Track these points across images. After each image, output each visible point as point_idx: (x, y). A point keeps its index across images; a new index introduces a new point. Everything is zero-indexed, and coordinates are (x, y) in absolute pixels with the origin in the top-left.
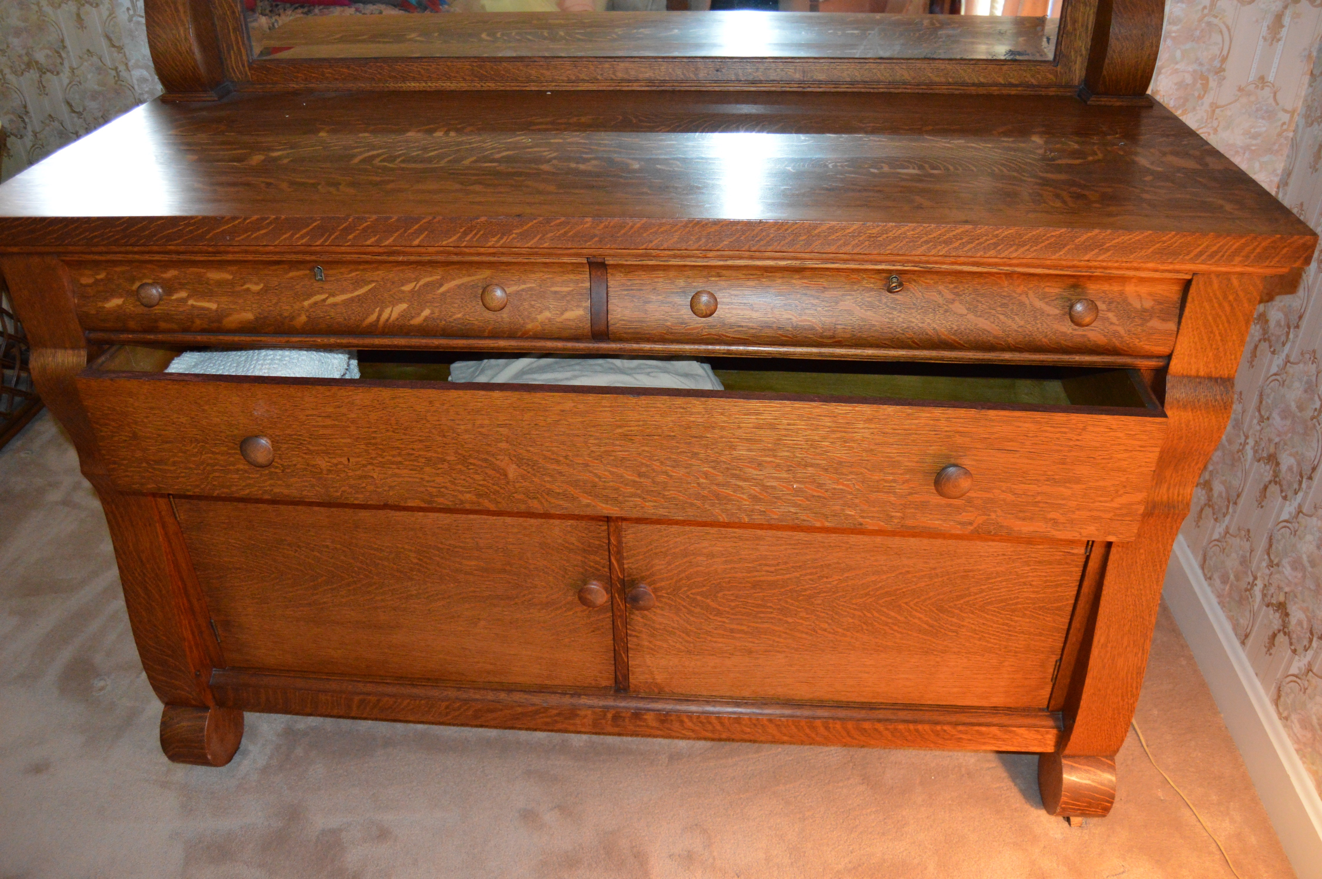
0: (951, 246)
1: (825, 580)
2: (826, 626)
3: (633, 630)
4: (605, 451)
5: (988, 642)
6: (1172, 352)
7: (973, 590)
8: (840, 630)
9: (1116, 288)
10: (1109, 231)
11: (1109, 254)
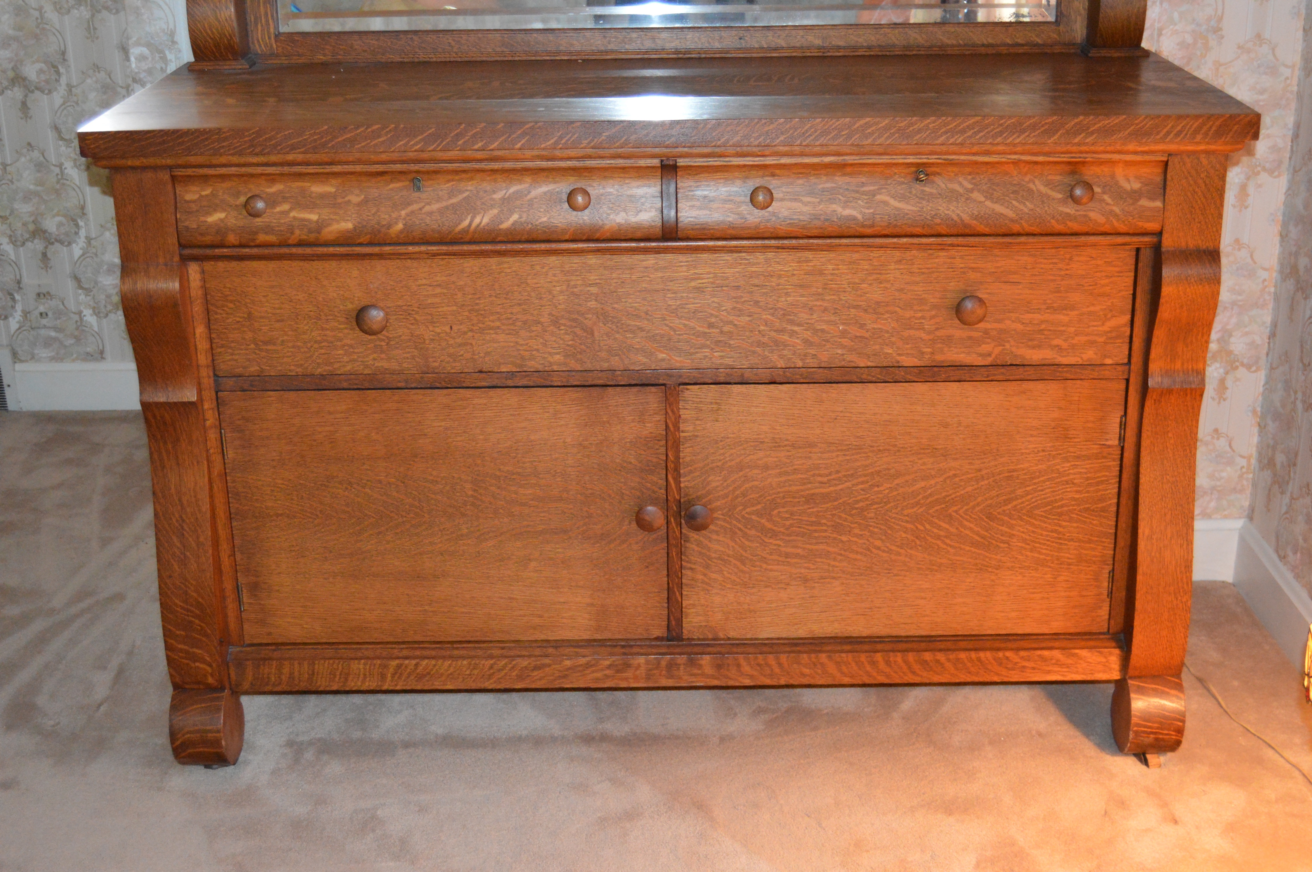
0: (966, 135)
1: (876, 489)
2: (878, 543)
3: (687, 562)
4: (681, 304)
5: (1040, 553)
6: (1162, 227)
7: (1019, 492)
8: (894, 548)
9: (1106, 169)
10: (1091, 117)
11: (1094, 136)
